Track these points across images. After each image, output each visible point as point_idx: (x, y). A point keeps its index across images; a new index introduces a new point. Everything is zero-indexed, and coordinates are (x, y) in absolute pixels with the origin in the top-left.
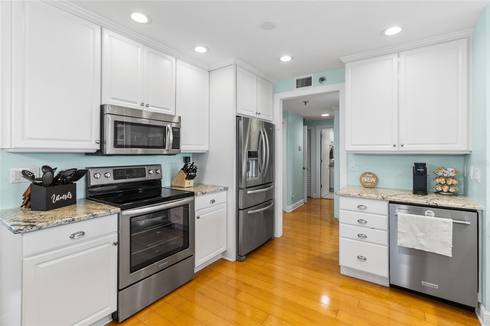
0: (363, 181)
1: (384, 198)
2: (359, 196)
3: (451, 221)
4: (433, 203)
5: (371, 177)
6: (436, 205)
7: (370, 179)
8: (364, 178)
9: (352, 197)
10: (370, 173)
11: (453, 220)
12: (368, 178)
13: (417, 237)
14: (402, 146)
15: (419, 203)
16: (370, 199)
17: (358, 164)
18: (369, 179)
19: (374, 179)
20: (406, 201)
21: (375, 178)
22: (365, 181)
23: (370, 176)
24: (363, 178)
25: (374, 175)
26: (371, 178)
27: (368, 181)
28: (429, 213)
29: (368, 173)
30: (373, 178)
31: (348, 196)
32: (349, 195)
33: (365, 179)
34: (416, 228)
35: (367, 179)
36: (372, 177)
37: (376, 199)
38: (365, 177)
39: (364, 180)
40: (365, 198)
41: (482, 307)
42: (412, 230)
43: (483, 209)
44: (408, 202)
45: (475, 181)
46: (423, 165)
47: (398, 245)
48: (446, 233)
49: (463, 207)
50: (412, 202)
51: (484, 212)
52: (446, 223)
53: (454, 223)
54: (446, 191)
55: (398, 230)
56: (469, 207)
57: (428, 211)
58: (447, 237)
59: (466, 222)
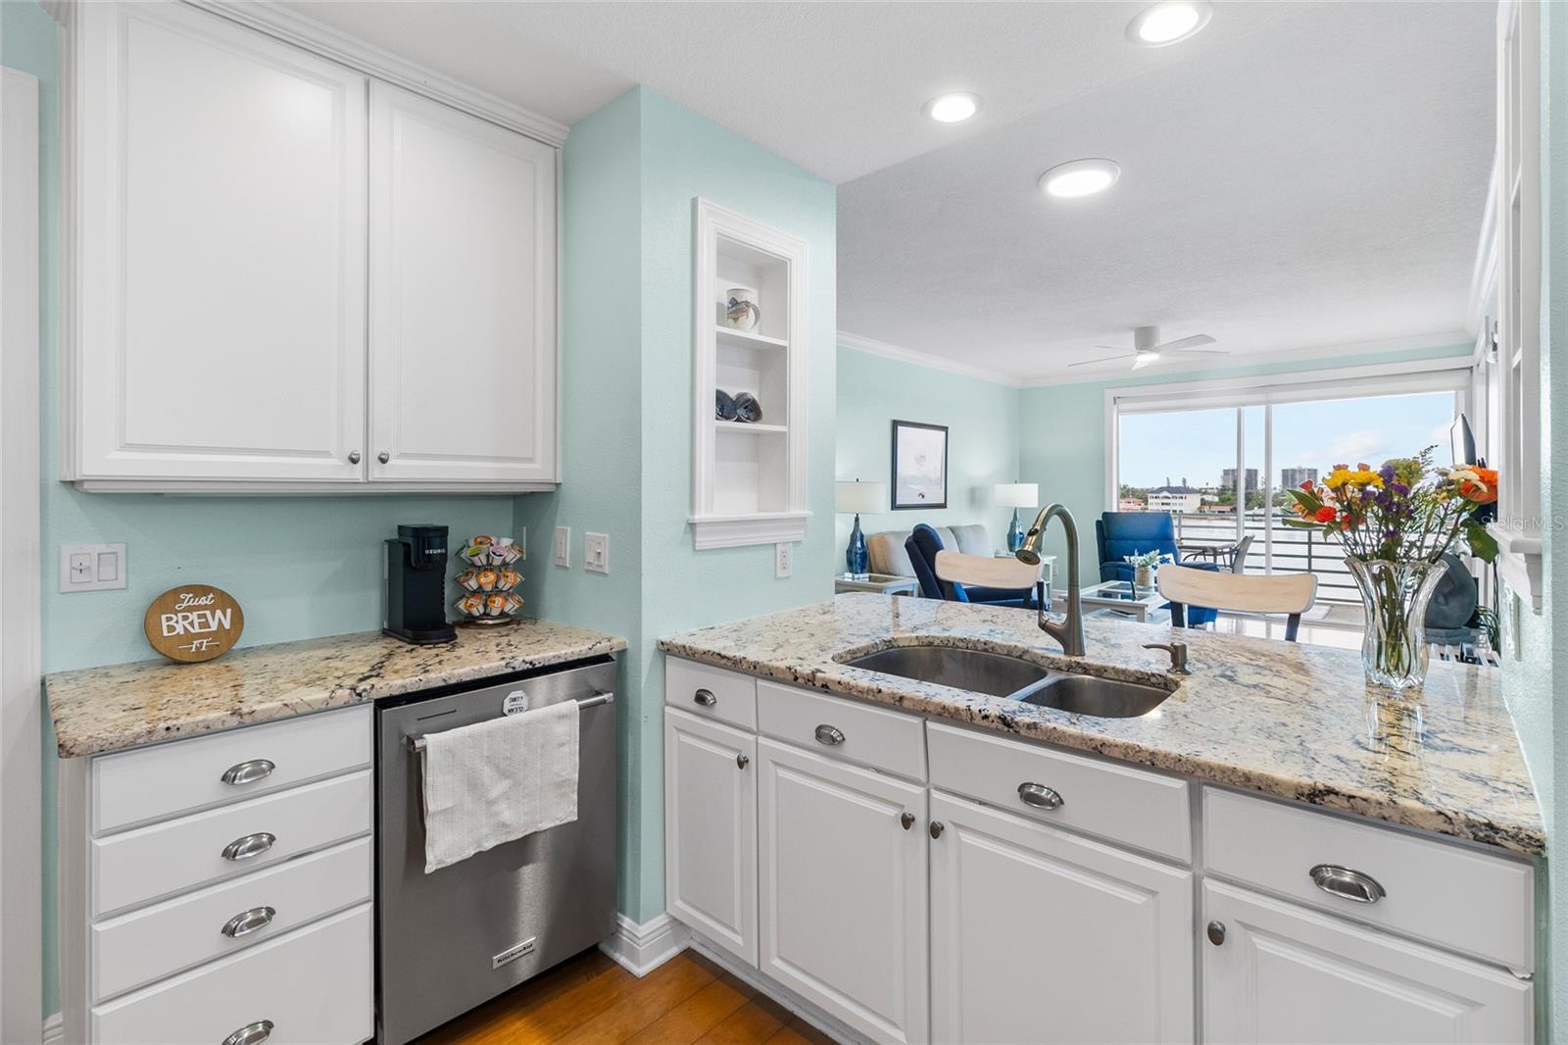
0: (165, 634)
1: (360, 695)
2: (232, 720)
3: (574, 704)
4: (524, 661)
5: (205, 607)
6: (530, 667)
7: (204, 616)
8: (169, 619)
9: (193, 736)
10: (201, 590)
11: (578, 700)
12: (193, 616)
13: (491, 803)
14: (383, 461)
15: (484, 676)
16: (296, 715)
17: (120, 549)
18: (199, 617)
19: (225, 616)
20: (444, 680)
21: (229, 611)
22: (180, 630)
23: (203, 601)
24: (164, 617)
25: (223, 593)
26: (208, 613)
27: (197, 630)
28: (514, 700)
29: (188, 589)
30: (218, 613)
31: (164, 741)
32: (174, 733)
33: (176, 624)
34: (487, 773)
35: (186, 623)
36: (213, 609)
37: (326, 709)
38: (176, 612)
39: (171, 628)
40: (270, 720)
41: (627, 922)
42: (474, 785)
43: (628, 646)
44: (453, 681)
45: (588, 571)
46: (443, 532)
47: (429, 869)
48: (566, 749)
49: (591, 654)
50: (465, 679)
51: (629, 656)
52: (562, 717)
53: (582, 708)
54: (495, 612)
55: (430, 809)
56: (602, 648)
57: (513, 695)
58: (567, 763)
59: (606, 696)
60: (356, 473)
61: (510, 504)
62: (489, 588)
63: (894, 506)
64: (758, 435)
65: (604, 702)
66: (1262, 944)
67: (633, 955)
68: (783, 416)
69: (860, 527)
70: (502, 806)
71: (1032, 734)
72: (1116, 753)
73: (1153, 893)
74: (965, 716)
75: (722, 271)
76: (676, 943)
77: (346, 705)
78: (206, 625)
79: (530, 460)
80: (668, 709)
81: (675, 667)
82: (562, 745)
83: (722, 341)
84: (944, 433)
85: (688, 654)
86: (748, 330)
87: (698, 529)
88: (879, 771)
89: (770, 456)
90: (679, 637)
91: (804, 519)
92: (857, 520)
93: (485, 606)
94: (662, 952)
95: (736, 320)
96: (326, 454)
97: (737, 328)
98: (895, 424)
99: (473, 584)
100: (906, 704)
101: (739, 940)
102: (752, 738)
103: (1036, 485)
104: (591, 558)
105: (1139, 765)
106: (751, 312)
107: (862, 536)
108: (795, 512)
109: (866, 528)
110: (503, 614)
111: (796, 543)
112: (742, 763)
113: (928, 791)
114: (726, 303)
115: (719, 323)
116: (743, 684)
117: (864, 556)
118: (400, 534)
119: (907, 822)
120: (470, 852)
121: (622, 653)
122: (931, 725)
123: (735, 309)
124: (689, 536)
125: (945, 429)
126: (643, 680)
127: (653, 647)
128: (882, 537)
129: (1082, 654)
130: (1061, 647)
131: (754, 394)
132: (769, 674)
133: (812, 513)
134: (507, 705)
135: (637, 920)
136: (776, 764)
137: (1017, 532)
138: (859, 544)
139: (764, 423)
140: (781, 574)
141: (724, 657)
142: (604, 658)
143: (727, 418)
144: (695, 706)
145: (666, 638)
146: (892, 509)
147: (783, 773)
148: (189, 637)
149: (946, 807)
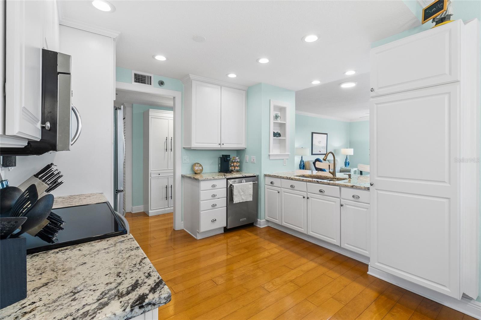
0: (195, 169)
2: (213, 179)
3: (252, 183)
6: (246, 176)
8: (195, 167)
9: (209, 180)
10: (198, 164)
12: (198, 167)
13: (241, 195)
14: (223, 144)
16: (219, 179)
19: (201, 168)
25: (200, 164)
27: (198, 169)
29: (197, 163)
31: (207, 180)
34: (241, 191)
36: (199, 166)
37: (222, 179)
40: (216, 179)
41: (259, 220)
42: (239, 192)
43: (259, 175)
44: (236, 177)
45: (251, 163)
46: (230, 155)
47: (234, 203)
48: (251, 189)
49: (254, 175)
50: (237, 177)
51: (259, 176)
52: (250, 184)
53: (253, 183)
54: (236, 169)
55: (234, 194)
56: (255, 175)
57: (243, 180)
58: (251, 191)
59: (256, 182)
60: (219, 146)
61: (236, 151)
62: (235, 165)
63: (312, 154)
64: (280, 139)
65: (256, 183)
66: (347, 206)
67: (260, 225)
68: (285, 136)
69: (303, 159)
70: (242, 196)
71: (321, 183)
72: (331, 184)
73: (335, 202)
74: (312, 181)
75: (275, 110)
76: (267, 225)
77: (224, 178)
78: (199, 169)
79: (242, 144)
80: (265, 185)
81: (267, 178)
82: (250, 188)
83: (274, 123)
84: (326, 135)
85: (269, 176)
86: (279, 121)
87: (270, 156)
88: (300, 191)
89: (282, 144)
90: (268, 173)
91: (289, 155)
92: (302, 157)
93: (234, 168)
94: (264, 225)
95: (276, 119)
96: (216, 143)
97: (277, 121)
98: (313, 133)
99: (233, 165)
100: (304, 180)
101: (278, 221)
102: (280, 188)
103: (353, 149)
104: (252, 160)
105: (334, 185)
106: (279, 117)
107: (303, 161)
108: (287, 153)
109: (304, 160)
110: (237, 170)
111: (287, 159)
112: (279, 192)
113: (307, 193)
114: (275, 116)
115: (274, 120)
116: (279, 180)
117: (304, 166)
118: (222, 156)
119: (304, 197)
120: (239, 202)
121: (258, 176)
122: (307, 183)
123: (276, 117)
124: (269, 157)
125: (327, 134)
126: (262, 180)
127: (263, 175)
128: (308, 162)
129: (336, 176)
130: (332, 176)
131: (279, 132)
132: (283, 178)
133: (290, 154)
134: (243, 182)
135: (260, 219)
136: (284, 192)
137: (347, 161)
138: (302, 163)
139: (282, 137)
140: (284, 165)
141: (275, 176)
142: (255, 176)
143: (275, 136)
144: (270, 184)
145: (265, 174)
146: (312, 155)
147: (285, 193)
148: (198, 170)
149: (309, 195)
